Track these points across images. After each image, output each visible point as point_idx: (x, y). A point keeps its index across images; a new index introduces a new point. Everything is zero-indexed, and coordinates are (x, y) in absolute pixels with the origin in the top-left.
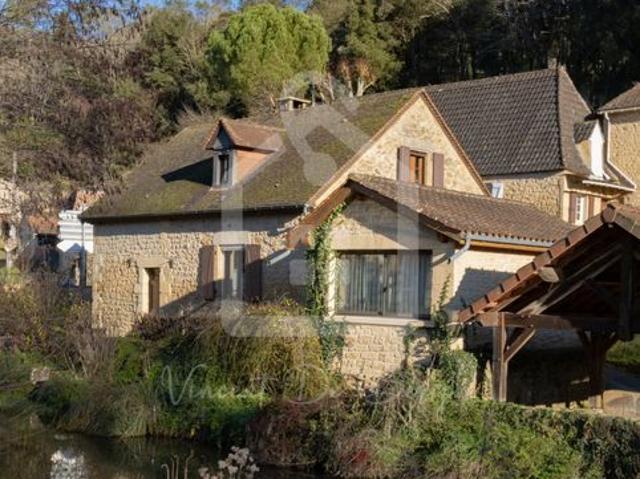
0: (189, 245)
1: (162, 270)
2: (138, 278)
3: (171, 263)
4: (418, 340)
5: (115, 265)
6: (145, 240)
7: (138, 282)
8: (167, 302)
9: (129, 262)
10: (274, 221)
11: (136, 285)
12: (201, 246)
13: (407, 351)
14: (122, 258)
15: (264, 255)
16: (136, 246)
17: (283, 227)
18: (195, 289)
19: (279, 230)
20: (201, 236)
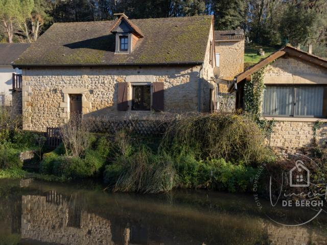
0: (106, 82)
1: (84, 95)
2: (63, 99)
3: (91, 92)
4: (322, 128)
5: (42, 92)
6: (68, 79)
7: (63, 101)
8: (88, 111)
9: (55, 91)
10: (173, 71)
11: (62, 103)
12: (115, 82)
13: (314, 134)
14: (48, 89)
15: (166, 87)
16: (61, 82)
17: (180, 73)
18: (111, 105)
19: (176, 75)
20: (116, 77)
